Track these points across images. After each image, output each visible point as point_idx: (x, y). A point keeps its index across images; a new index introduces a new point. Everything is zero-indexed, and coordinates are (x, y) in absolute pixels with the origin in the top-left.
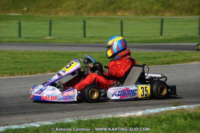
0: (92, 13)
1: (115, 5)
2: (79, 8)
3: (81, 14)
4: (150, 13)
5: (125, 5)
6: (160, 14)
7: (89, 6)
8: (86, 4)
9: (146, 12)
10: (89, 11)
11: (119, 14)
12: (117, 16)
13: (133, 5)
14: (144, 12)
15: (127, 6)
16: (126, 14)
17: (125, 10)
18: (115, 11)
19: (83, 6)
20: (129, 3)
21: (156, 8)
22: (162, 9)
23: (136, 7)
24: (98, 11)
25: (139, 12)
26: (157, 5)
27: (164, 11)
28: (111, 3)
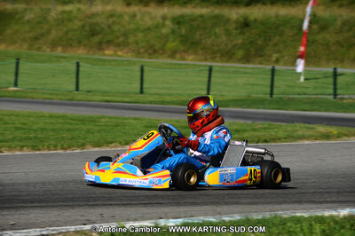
0: (60, 49)
1: (100, 36)
2: (36, 38)
3: (39, 49)
4: (162, 54)
5: (118, 38)
6: (178, 56)
7: (53, 35)
8: (49, 32)
9: (155, 51)
10: (54, 45)
11: (107, 52)
12: (105, 55)
13: (131, 39)
14: (150, 51)
15: (121, 39)
16: (119, 53)
17: (118, 45)
18: (100, 47)
19: (42, 35)
20: (125, 35)
21: (171, 45)
22: (182, 48)
23: (137, 43)
24: (71, 46)
25: (142, 50)
26: (173, 42)
27: (185, 52)
28: (93, 33)
